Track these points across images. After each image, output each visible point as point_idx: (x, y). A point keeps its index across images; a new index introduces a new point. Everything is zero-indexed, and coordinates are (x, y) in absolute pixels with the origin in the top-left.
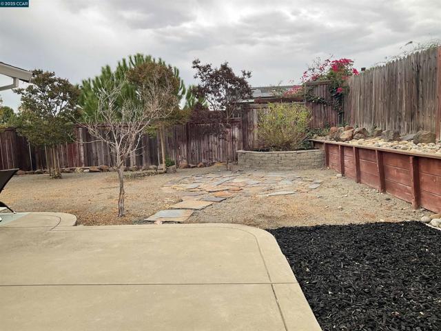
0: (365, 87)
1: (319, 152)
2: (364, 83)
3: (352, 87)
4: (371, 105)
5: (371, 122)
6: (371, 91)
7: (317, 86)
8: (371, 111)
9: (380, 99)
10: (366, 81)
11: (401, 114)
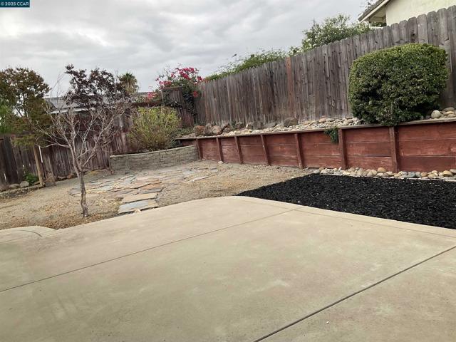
0: (218, 91)
1: (192, 147)
2: (218, 88)
3: (204, 92)
4: (227, 105)
5: (229, 119)
6: (226, 94)
7: (172, 91)
8: (228, 110)
9: (236, 99)
10: (219, 86)
11: (258, 109)
